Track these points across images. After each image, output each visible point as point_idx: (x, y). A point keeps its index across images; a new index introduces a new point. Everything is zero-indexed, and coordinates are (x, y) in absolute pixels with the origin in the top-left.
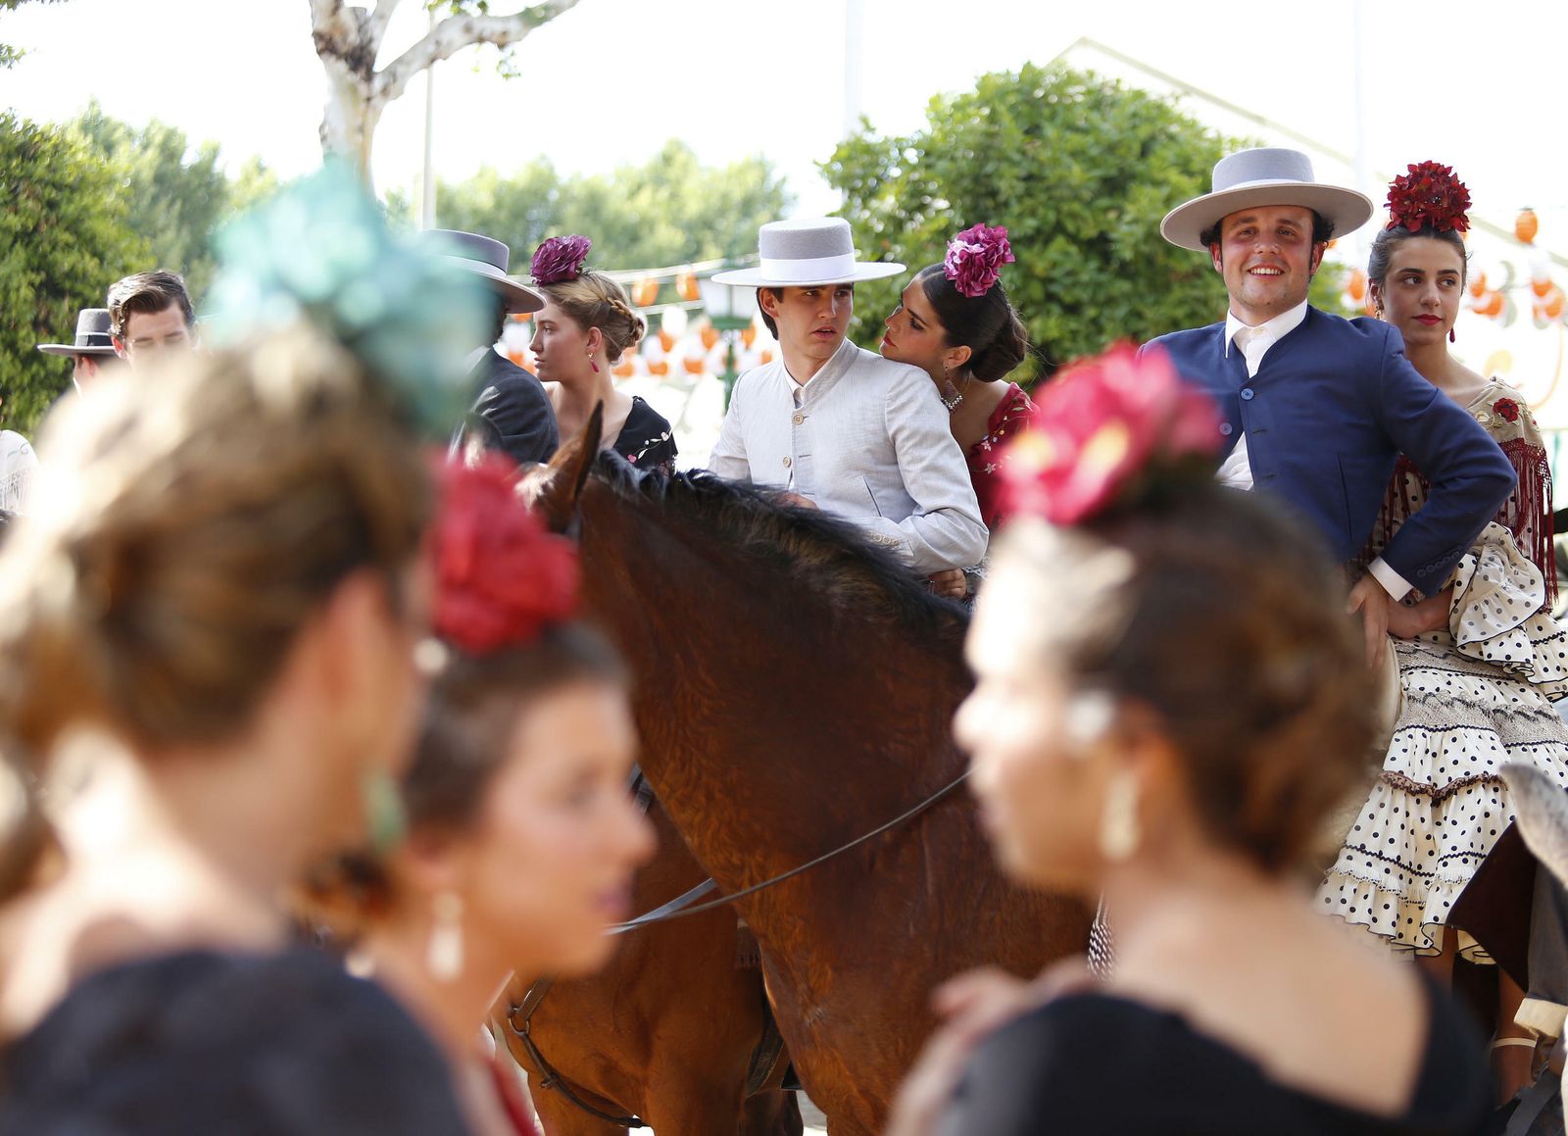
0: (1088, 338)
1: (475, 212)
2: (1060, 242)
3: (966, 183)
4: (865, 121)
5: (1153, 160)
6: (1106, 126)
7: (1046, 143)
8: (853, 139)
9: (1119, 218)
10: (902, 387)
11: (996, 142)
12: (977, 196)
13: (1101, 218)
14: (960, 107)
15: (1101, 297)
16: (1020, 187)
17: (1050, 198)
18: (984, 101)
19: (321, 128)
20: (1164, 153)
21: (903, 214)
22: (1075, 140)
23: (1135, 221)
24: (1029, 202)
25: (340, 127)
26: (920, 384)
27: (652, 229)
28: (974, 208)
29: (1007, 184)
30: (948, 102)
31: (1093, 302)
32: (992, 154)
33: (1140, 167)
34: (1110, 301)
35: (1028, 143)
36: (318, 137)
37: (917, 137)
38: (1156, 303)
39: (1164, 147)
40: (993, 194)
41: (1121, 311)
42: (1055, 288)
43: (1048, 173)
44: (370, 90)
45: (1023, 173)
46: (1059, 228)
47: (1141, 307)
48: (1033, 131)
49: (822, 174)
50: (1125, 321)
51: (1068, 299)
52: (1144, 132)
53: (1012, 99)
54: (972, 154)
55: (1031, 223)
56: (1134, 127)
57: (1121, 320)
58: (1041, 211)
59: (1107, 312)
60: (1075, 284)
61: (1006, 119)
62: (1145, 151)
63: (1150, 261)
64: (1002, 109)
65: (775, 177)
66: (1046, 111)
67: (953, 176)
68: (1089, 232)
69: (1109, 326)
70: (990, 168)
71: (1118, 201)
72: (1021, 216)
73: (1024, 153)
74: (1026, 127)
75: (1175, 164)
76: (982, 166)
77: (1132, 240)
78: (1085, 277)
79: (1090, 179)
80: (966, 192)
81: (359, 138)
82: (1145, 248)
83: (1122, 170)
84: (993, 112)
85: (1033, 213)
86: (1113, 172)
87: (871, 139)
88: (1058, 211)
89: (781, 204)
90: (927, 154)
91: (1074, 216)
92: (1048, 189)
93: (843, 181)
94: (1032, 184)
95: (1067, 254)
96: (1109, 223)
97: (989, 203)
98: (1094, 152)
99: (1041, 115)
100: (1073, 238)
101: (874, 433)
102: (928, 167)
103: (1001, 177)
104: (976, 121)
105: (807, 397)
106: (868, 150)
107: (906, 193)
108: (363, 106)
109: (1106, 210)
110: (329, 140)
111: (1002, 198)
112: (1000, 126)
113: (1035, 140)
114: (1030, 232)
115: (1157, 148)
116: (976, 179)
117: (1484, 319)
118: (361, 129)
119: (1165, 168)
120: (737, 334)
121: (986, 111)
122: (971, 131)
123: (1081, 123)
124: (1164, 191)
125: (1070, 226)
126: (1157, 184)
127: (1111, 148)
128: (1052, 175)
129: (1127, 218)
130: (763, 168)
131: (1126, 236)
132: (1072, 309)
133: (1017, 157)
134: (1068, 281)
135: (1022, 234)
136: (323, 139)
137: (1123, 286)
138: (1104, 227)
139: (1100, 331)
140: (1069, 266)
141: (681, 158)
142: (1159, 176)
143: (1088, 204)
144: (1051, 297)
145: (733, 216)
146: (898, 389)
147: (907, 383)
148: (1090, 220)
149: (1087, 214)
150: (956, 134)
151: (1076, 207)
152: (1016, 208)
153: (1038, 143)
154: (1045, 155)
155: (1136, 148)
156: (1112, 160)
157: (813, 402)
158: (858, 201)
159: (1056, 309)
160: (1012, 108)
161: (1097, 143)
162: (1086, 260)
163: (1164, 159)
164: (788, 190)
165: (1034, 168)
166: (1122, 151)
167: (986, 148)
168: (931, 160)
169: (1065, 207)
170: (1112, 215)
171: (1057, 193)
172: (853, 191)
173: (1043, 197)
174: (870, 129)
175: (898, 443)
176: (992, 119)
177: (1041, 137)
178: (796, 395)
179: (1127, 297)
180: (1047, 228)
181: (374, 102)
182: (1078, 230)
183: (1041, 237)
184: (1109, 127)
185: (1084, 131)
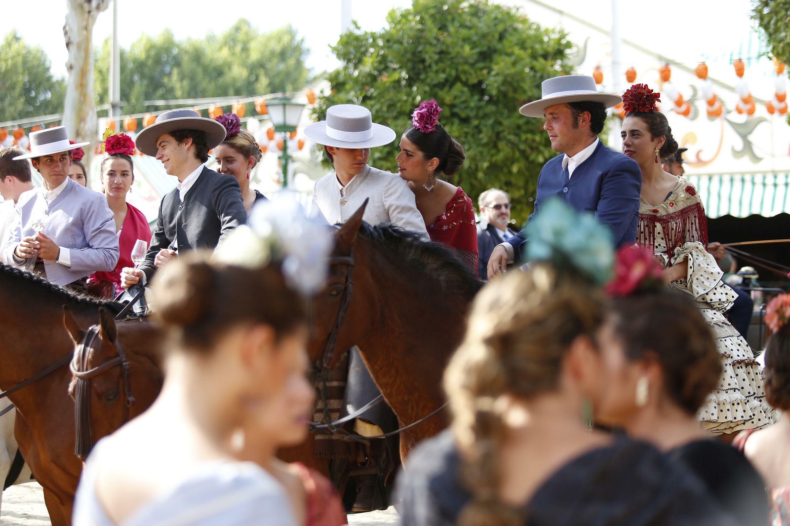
0: (473, 135)
1: (135, 61)
2: (458, 86)
3: (409, 56)
4: (355, 23)
5: (505, 42)
6: (481, 25)
7: (450, 35)
8: (348, 33)
9: (489, 73)
10: (391, 186)
11: (425, 34)
12: (414, 63)
13: (479, 73)
14: (404, 16)
15: (481, 114)
16: (436, 57)
17: (452, 63)
18: (416, 13)
19: (64, 28)
20: (512, 39)
21: (376, 73)
22: (464, 32)
23: (497, 75)
24: (441, 65)
25: (75, 27)
26: (399, 184)
27: (230, 68)
28: (413, 68)
29: (430, 55)
30: (398, 14)
31: (477, 117)
32: (422, 41)
33: (499, 46)
34: (486, 116)
35: (441, 35)
36: (62, 32)
37: (382, 32)
38: (509, 117)
39: (511, 35)
40: (423, 61)
41: (490, 122)
42: (456, 110)
43: (451, 50)
44: (90, 7)
45: (438, 49)
46: (457, 79)
47: (501, 119)
48: (443, 28)
49: (333, 52)
50: (493, 127)
51: (463, 115)
52: (500, 28)
53: (432, 11)
54: (411, 41)
55: (442, 76)
56: (495, 25)
57: (491, 126)
58: (448, 70)
59: (483, 122)
60: (466, 108)
61: (429, 23)
62: (501, 38)
63: (505, 95)
64: (427, 17)
65: (298, 38)
66: (449, 18)
67: (402, 52)
68: (473, 80)
69: (484, 129)
70: (420, 48)
71: (487, 64)
72: (437, 72)
73: (438, 40)
74: (439, 26)
75: (517, 44)
76: (416, 48)
77: (496, 85)
78: (472, 104)
79: (473, 54)
80: (409, 60)
81: (85, 32)
82: (503, 88)
83: (489, 48)
84: (422, 19)
85: (444, 71)
86: (485, 49)
87: (358, 33)
88: (457, 70)
89: (301, 54)
90: (388, 41)
91: (465, 72)
92: (452, 58)
93: (344, 55)
94: (443, 56)
95: (462, 92)
96: (483, 75)
97: (421, 66)
98: (475, 38)
99: (446, 19)
100: (465, 84)
101: (378, 207)
102: (389, 48)
103: (426, 53)
104: (413, 24)
105: (346, 192)
106: (357, 38)
107: (377, 62)
108: (86, 15)
109: (481, 69)
110: (69, 34)
111: (427, 63)
112: (426, 26)
113: (444, 33)
114: (442, 80)
115: (507, 35)
116: (414, 54)
117: (682, 117)
118: (86, 28)
119: (513, 46)
120: (288, 134)
121: (418, 18)
122: (411, 29)
123: (468, 23)
124: (513, 58)
125: (463, 78)
126: (509, 55)
127: (484, 36)
128: (453, 51)
129: (493, 73)
130: (291, 33)
131: (493, 83)
132: (465, 121)
133: (435, 42)
134: (463, 106)
135: (438, 81)
136: (66, 33)
137: (491, 108)
138: (481, 78)
139: (480, 132)
140: (463, 99)
141: (244, 28)
142: (509, 51)
143: (472, 65)
144: (454, 115)
145: (275, 60)
146: (389, 187)
147: (393, 183)
148: (474, 75)
149: (472, 71)
150: (403, 30)
151: (467, 68)
152: (435, 68)
153: (446, 34)
154: (449, 40)
155: (497, 36)
156: (485, 43)
157: (350, 194)
158: (351, 65)
159: (456, 121)
160: (433, 16)
161: (476, 34)
162: (472, 95)
163: (511, 42)
164: (305, 46)
165: (444, 48)
166: (489, 38)
167: (419, 38)
168: (391, 44)
169: (460, 68)
170: (485, 72)
171: (456, 61)
172: (349, 61)
173: (449, 63)
174: (358, 28)
175: (390, 212)
176: (422, 21)
177: (447, 31)
178: (341, 191)
179: (495, 113)
180: (451, 79)
181: (92, 13)
182: (467, 80)
183: (448, 83)
184: (482, 25)
185: (470, 28)
